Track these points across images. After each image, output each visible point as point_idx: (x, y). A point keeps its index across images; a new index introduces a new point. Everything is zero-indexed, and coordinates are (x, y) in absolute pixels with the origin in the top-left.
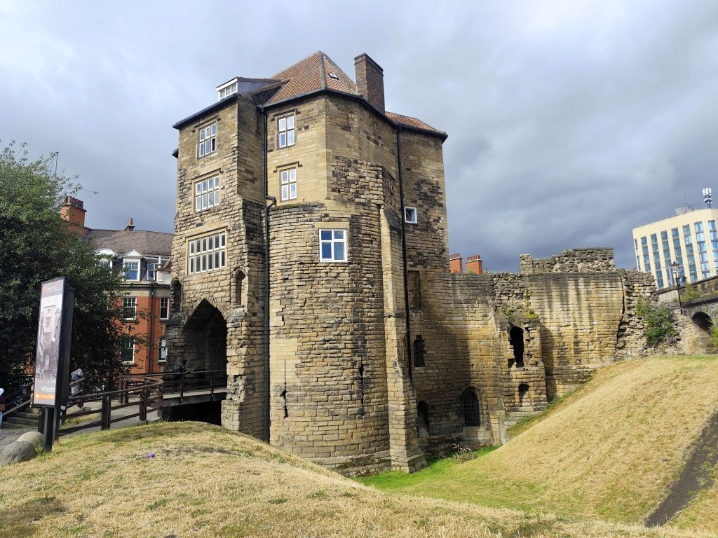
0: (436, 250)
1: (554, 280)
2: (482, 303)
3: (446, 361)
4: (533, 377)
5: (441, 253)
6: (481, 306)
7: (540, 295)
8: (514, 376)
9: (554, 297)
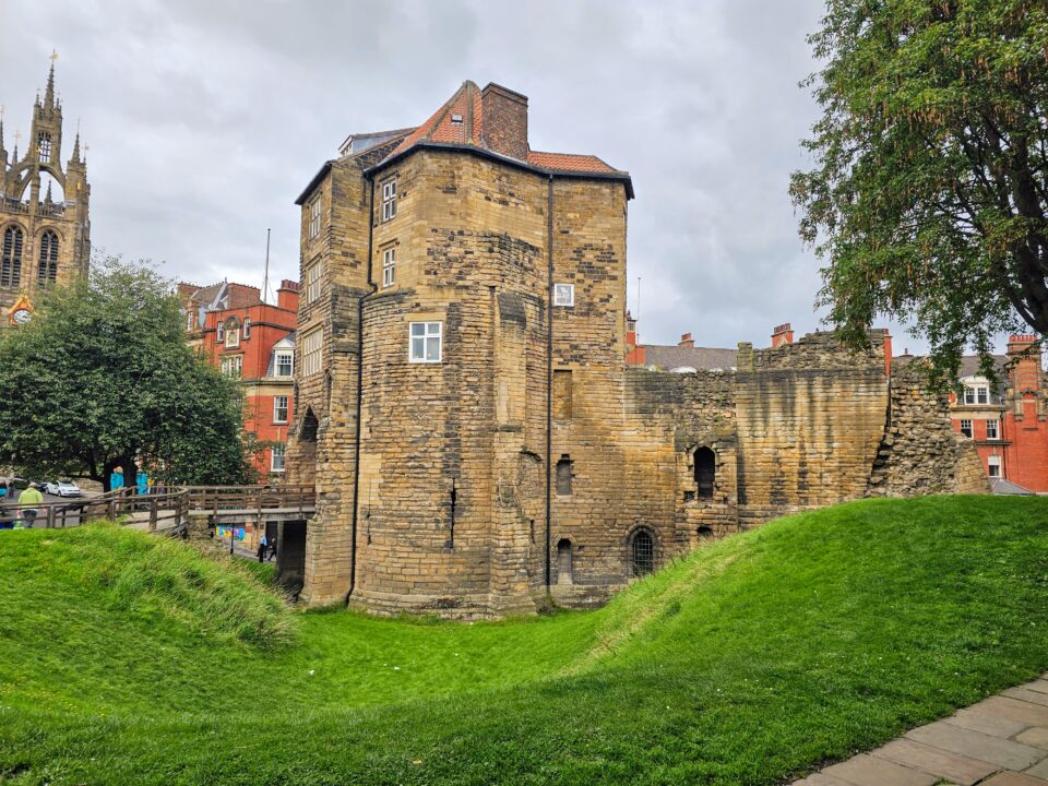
0: (602, 340)
1: (775, 381)
2: (665, 413)
3: (607, 489)
4: (719, 519)
5: (609, 345)
6: (663, 416)
7: (750, 402)
8: (691, 515)
9: (772, 405)
